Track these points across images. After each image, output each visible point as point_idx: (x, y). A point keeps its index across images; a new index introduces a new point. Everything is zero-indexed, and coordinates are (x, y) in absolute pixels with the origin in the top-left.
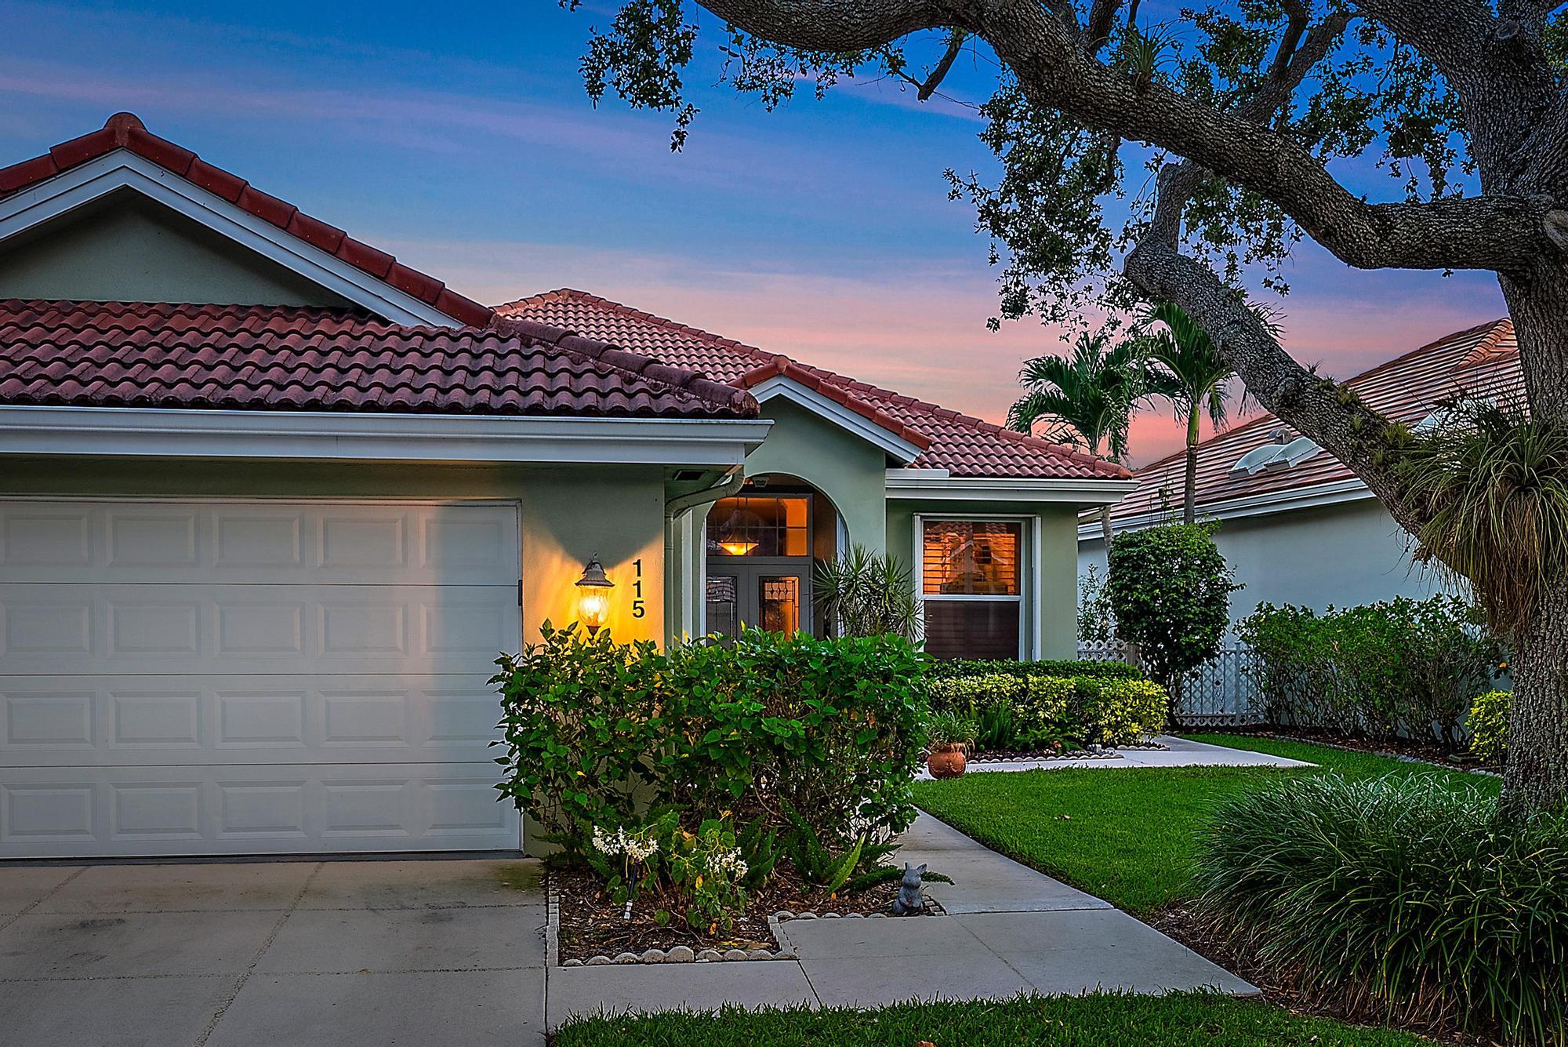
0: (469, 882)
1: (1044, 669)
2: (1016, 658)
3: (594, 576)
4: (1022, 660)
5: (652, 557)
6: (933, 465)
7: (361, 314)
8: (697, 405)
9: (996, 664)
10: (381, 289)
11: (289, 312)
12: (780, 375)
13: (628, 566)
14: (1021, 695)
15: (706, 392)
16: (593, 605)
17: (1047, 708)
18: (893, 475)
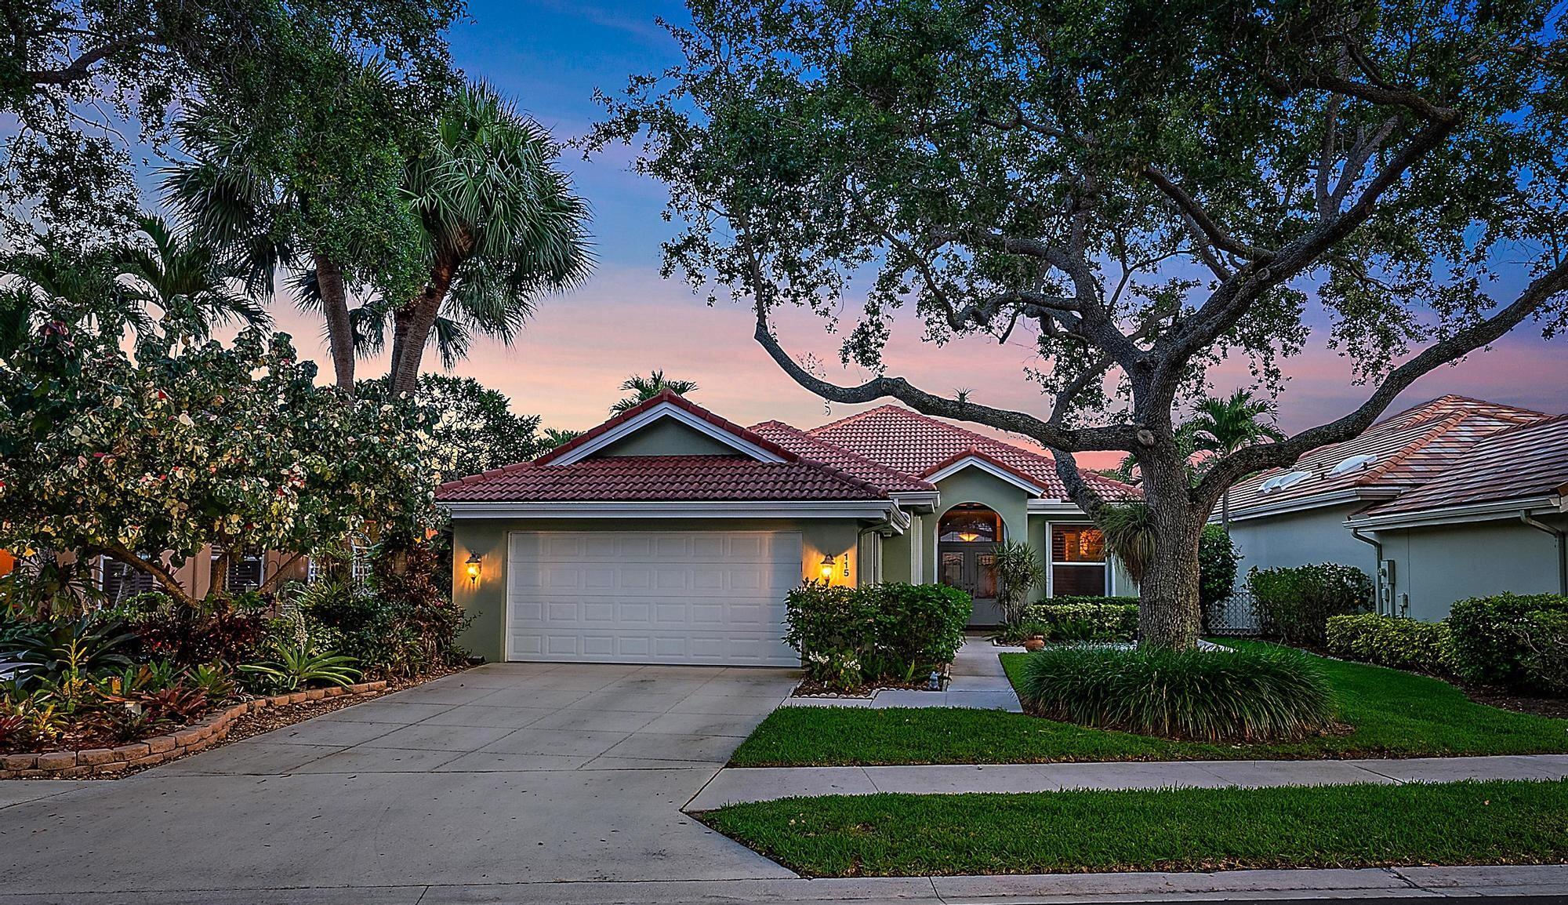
0: (778, 676)
1: (1114, 601)
2: (1104, 595)
3: (829, 560)
4: (1107, 596)
5: (852, 553)
6: (1049, 497)
7: (750, 459)
8: (864, 495)
9: (1088, 598)
10: (757, 449)
11: (724, 457)
12: (971, 455)
13: (842, 556)
14: (1095, 615)
15: (869, 490)
16: (826, 571)
17: (1109, 621)
18: (1030, 502)
